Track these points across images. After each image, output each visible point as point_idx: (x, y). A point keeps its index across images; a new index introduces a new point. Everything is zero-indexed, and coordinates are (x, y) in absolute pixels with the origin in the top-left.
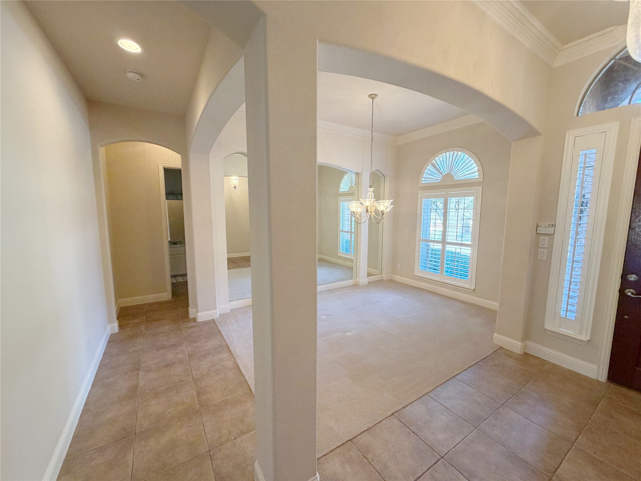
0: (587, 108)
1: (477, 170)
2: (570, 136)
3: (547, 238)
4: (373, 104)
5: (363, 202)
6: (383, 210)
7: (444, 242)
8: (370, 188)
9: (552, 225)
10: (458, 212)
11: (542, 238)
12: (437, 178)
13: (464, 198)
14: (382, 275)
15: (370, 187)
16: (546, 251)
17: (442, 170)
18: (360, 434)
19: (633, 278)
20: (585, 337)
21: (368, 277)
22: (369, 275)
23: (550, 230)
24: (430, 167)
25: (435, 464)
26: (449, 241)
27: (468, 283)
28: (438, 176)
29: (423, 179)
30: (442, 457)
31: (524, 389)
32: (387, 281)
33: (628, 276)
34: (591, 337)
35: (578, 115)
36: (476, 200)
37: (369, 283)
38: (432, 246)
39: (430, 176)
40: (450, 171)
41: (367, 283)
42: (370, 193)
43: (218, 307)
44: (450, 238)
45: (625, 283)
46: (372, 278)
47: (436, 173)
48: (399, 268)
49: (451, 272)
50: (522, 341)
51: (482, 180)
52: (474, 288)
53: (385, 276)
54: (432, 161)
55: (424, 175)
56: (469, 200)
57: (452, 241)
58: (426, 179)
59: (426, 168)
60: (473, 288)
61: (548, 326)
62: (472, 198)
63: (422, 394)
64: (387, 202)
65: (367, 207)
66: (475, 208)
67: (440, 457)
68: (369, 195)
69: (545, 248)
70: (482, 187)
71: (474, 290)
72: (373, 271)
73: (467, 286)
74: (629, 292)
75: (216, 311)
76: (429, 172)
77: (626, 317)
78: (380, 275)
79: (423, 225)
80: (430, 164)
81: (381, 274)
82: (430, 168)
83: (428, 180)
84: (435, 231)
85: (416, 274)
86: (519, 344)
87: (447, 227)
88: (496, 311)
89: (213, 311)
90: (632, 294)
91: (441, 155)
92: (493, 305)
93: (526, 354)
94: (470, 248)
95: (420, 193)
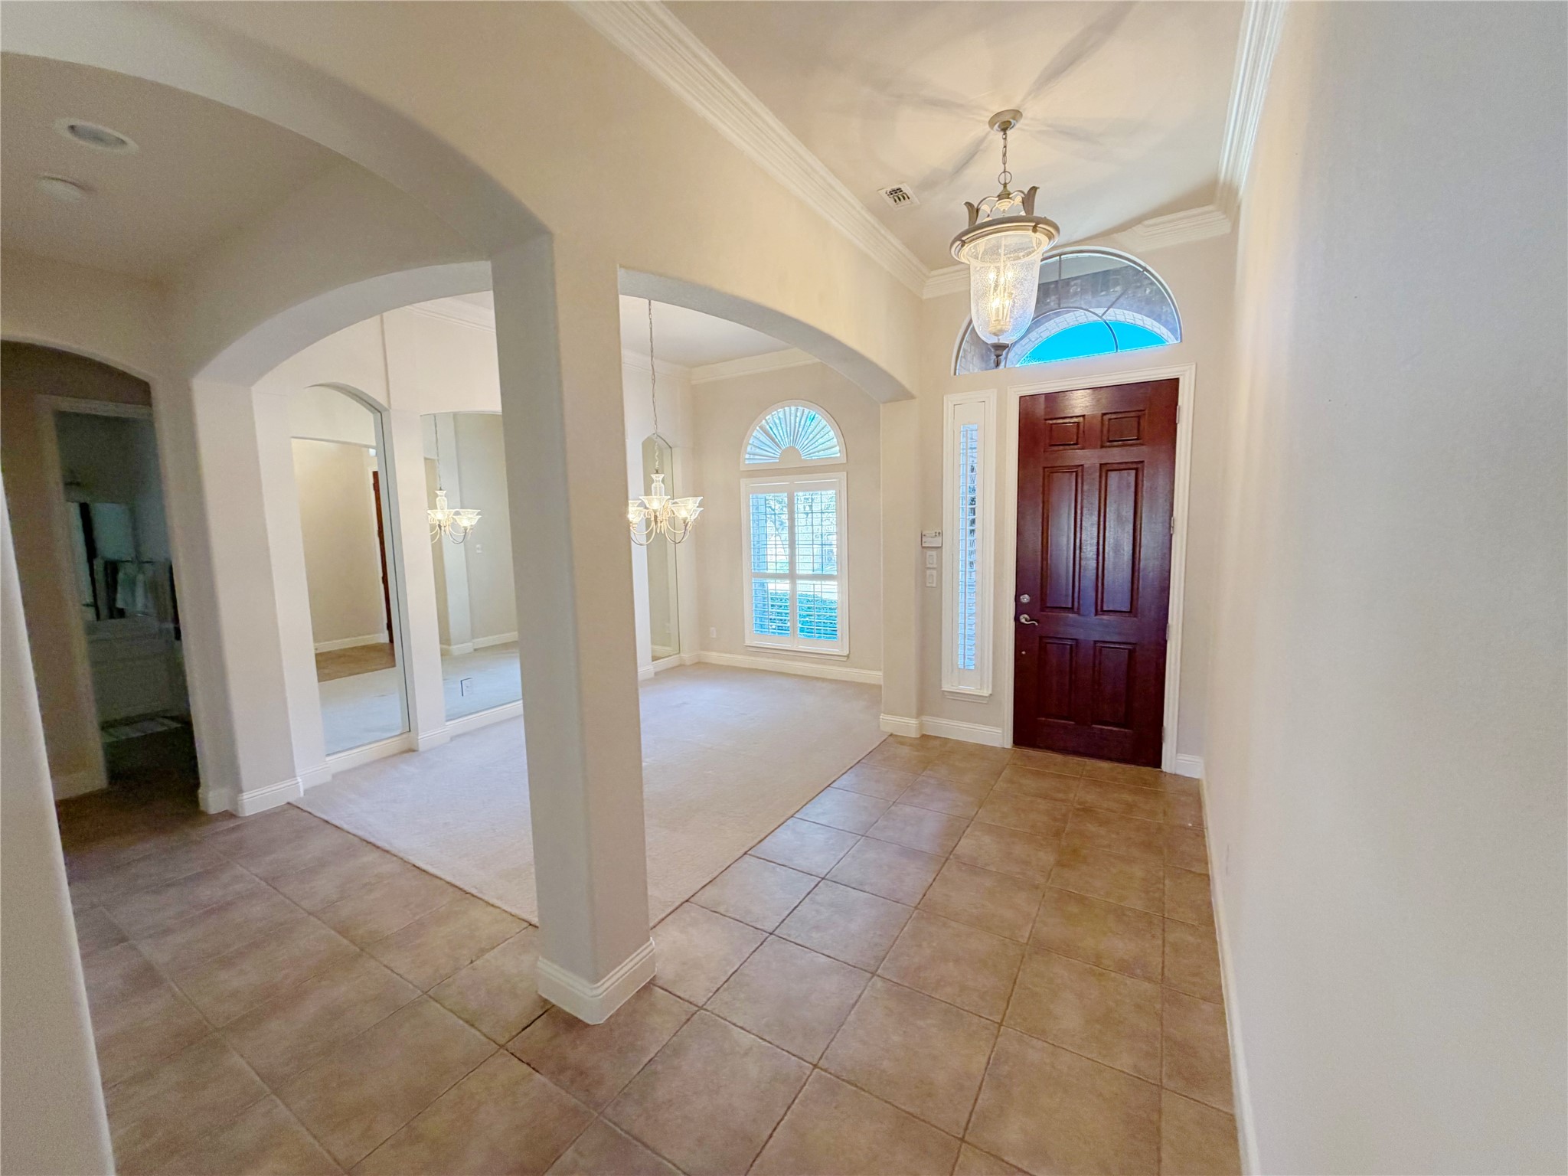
0: (969, 359)
1: (836, 443)
2: (949, 401)
3: (934, 553)
4: (650, 310)
5: (646, 502)
6: (687, 518)
7: (792, 576)
8: (657, 475)
9: (939, 533)
10: (812, 518)
11: (929, 553)
12: (772, 455)
13: (819, 492)
14: (682, 655)
15: (657, 472)
16: (934, 573)
17: (780, 439)
18: (700, 890)
19: (1025, 599)
20: (986, 692)
21: (654, 662)
22: (655, 659)
23: (936, 542)
24: (757, 433)
25: (814, 888)
26: (801, 572)
27: (838, 647)
28: (773, 452)
29: (747, 456)
30: (823, 879)
31: (920, 779)
32: (691, 665)
33: (1021, 597)
34: (993, 690)
35: (955, 374)
36: (838, 494)
37: (656, 674)
38: (772, 586)
39: (758, 451)
40: (795, 441)
41: (653, 675)
42: (658, 483)
43: (298, 771)
44: (804, 568)
45: (1019, 609)
46: (662, 664)
47: (768, 443)
48: (714, 636)
49: (808, 630)
50: (917, 718)
51: (845, 462)
52: (848, 652)
53: (687, 656)
54: (761, 421)
55: (749, 447)
56: (827, 497)
57: (805, 572)
58: (752, 457)
59: (752, 435)
60: (846, 653)
61: (946, 687)
62: (832, 492)
63: (786, 817)
64: (691, 502)
65: (655, 512)
66: (838, 511)
67: (820, 879)
68: (656, 488)
69: (934, 568)
70: (845, 473)
71: (848, 656)
72: (661, 650)
73: (836, 651)
74: (1023, 619)
75: (295, 782)
76: (756, 443)
77: (1024, 653)
78: (678, 656)
79: (754, 545)
80: (758, 428)
81: (679, 653)
82: (759, 435)
83: (757, 457)
84: (776, 555)
85: (748, 643)
86: (913, 722)
87: (797, 546)
88: (880, 687)
89: (288, 783)
90: (1026, 620)
91: (775, 412)
92: (874, 676)
93: (923, 736)
94: (836, 583)
95: (743, 482)
